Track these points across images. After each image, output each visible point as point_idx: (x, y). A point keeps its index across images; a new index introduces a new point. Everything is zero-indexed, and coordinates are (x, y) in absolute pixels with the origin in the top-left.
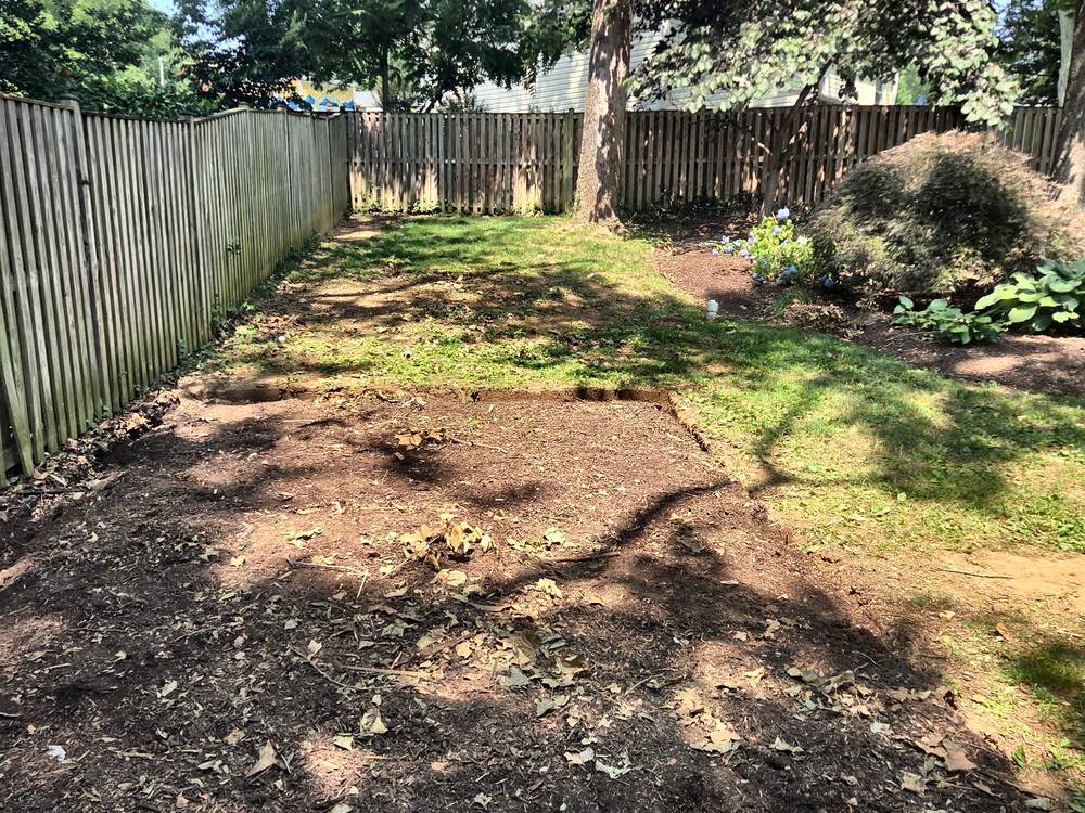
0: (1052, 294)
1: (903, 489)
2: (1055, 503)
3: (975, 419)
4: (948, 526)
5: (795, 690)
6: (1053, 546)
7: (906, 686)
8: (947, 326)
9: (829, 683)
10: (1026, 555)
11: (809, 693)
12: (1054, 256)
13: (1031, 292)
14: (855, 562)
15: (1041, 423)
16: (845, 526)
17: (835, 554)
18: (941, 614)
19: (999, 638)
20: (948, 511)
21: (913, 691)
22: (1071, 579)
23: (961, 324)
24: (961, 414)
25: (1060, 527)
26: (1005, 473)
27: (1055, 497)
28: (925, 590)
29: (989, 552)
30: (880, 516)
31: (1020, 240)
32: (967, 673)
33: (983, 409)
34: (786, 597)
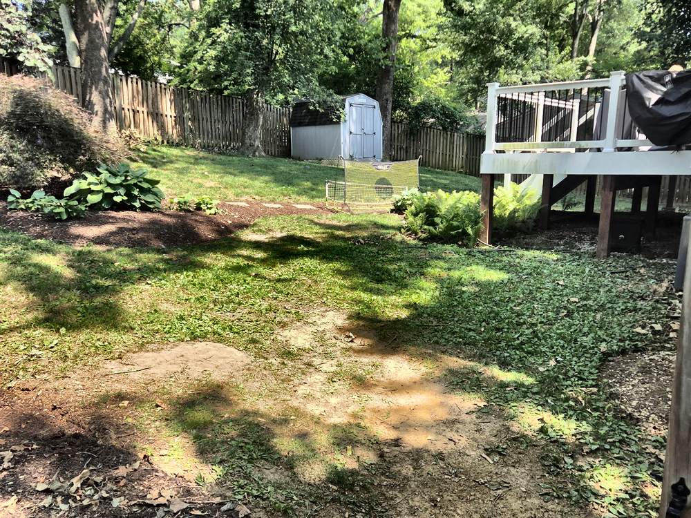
0: (109, 185)
1: (62, 325)
2: (156, 315)
3: (89, 268)
4: (101, 344)
5: (48, 501)
6: (164, 341)
7: (123, 464)
8: (50, 208)
9: (72, 485)
10: (153, 351)
11: (59, 499)
12: (104, 161)
13: (97, 184)
14: (48, 386)
15: (129, 266)
16: (29, 360)
17: (32, 384)
18: (120, 405)
19: (159, 408)
20: (96, 333)
21: (128, 466)
22: (183, 359)
23: (59, 206)
24: (79, 267)
25: (164, 328)
26: (122, 301)
27: (156, 311)
28: (104, 391)
29: (132, 354)
30: (52, 347)
31: (83, 151)
32: (150, 438)
33: (92, 262)
34: (6, 429)
